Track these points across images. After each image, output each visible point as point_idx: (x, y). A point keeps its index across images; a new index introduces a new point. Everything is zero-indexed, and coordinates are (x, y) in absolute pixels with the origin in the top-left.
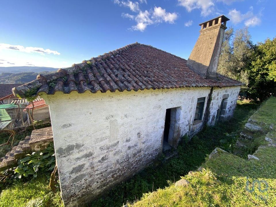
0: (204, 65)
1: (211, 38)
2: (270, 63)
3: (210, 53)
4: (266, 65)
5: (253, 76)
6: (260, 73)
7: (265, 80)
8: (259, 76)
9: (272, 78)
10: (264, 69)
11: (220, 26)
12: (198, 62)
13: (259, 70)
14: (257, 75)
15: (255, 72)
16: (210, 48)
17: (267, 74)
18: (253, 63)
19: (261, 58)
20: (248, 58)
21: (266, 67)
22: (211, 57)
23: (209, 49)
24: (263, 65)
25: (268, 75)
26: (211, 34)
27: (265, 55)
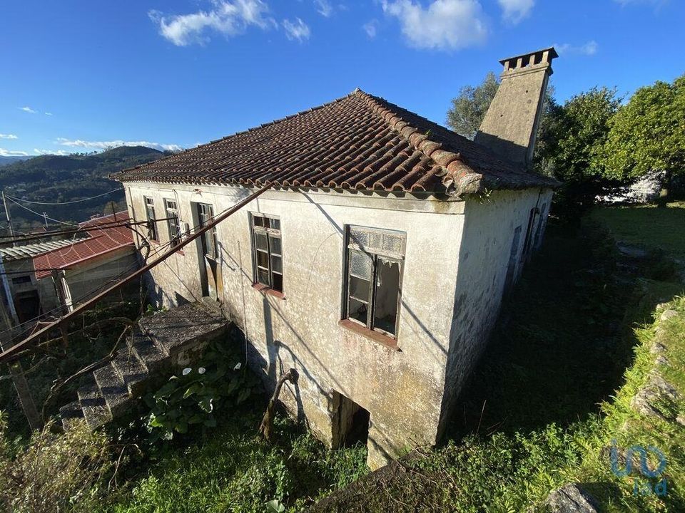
0: (518, 144)
1: (527, 92)
2: (591, 142)
3: (528, 122)
4: (585, 146)
5: (562, 169)
6: (573, 162)
7: (582, 175)
8: (572, 168)
9: (594, 171)
10: (581, 154)
11: (546, 68)
12: (502, 138)
13: (571, 158)
14: (569, 165)
15: (564, 161)
16: (528, 112)
17: (586, 165)
18: (561, 143)
19: (575, 133)
20: (550, 134)
21: (584, 150)
22: (530, 130)
23: (525, 114)
24: (580, 148)
25: (588, 166)
26: (527, 83)
27: (582, 128)
